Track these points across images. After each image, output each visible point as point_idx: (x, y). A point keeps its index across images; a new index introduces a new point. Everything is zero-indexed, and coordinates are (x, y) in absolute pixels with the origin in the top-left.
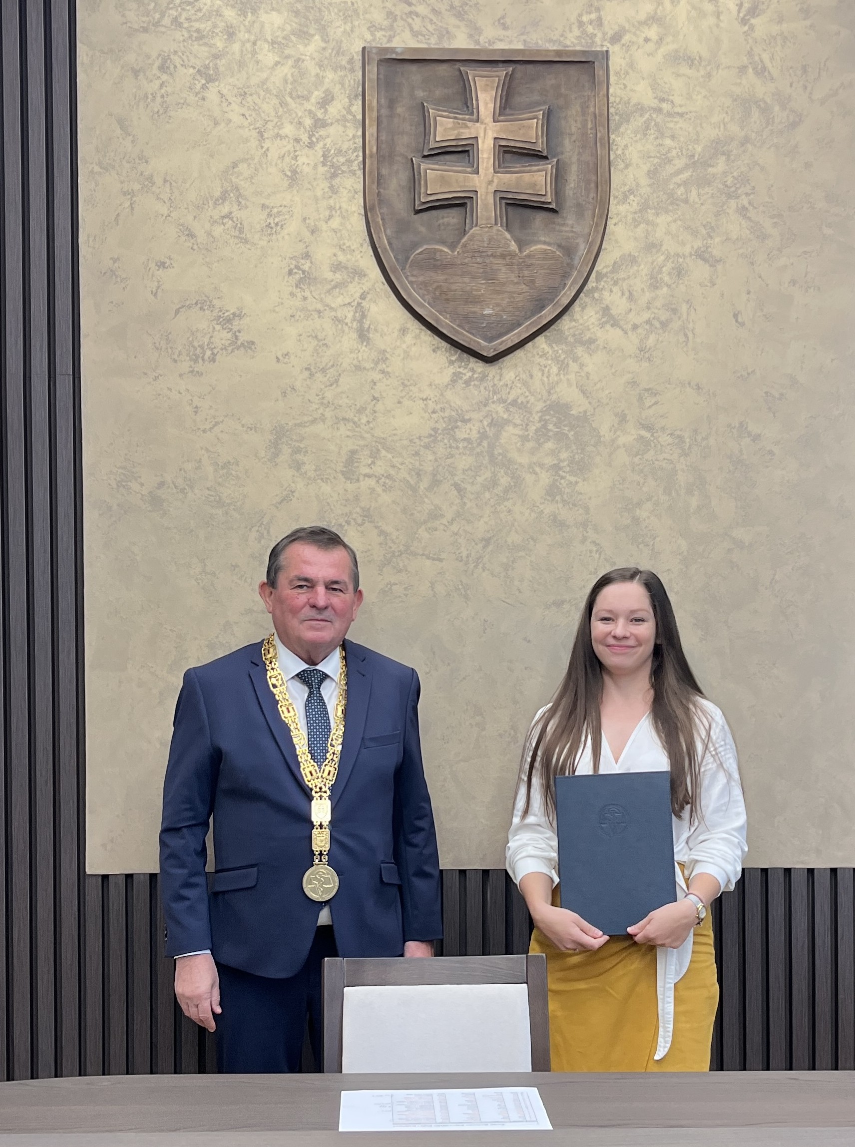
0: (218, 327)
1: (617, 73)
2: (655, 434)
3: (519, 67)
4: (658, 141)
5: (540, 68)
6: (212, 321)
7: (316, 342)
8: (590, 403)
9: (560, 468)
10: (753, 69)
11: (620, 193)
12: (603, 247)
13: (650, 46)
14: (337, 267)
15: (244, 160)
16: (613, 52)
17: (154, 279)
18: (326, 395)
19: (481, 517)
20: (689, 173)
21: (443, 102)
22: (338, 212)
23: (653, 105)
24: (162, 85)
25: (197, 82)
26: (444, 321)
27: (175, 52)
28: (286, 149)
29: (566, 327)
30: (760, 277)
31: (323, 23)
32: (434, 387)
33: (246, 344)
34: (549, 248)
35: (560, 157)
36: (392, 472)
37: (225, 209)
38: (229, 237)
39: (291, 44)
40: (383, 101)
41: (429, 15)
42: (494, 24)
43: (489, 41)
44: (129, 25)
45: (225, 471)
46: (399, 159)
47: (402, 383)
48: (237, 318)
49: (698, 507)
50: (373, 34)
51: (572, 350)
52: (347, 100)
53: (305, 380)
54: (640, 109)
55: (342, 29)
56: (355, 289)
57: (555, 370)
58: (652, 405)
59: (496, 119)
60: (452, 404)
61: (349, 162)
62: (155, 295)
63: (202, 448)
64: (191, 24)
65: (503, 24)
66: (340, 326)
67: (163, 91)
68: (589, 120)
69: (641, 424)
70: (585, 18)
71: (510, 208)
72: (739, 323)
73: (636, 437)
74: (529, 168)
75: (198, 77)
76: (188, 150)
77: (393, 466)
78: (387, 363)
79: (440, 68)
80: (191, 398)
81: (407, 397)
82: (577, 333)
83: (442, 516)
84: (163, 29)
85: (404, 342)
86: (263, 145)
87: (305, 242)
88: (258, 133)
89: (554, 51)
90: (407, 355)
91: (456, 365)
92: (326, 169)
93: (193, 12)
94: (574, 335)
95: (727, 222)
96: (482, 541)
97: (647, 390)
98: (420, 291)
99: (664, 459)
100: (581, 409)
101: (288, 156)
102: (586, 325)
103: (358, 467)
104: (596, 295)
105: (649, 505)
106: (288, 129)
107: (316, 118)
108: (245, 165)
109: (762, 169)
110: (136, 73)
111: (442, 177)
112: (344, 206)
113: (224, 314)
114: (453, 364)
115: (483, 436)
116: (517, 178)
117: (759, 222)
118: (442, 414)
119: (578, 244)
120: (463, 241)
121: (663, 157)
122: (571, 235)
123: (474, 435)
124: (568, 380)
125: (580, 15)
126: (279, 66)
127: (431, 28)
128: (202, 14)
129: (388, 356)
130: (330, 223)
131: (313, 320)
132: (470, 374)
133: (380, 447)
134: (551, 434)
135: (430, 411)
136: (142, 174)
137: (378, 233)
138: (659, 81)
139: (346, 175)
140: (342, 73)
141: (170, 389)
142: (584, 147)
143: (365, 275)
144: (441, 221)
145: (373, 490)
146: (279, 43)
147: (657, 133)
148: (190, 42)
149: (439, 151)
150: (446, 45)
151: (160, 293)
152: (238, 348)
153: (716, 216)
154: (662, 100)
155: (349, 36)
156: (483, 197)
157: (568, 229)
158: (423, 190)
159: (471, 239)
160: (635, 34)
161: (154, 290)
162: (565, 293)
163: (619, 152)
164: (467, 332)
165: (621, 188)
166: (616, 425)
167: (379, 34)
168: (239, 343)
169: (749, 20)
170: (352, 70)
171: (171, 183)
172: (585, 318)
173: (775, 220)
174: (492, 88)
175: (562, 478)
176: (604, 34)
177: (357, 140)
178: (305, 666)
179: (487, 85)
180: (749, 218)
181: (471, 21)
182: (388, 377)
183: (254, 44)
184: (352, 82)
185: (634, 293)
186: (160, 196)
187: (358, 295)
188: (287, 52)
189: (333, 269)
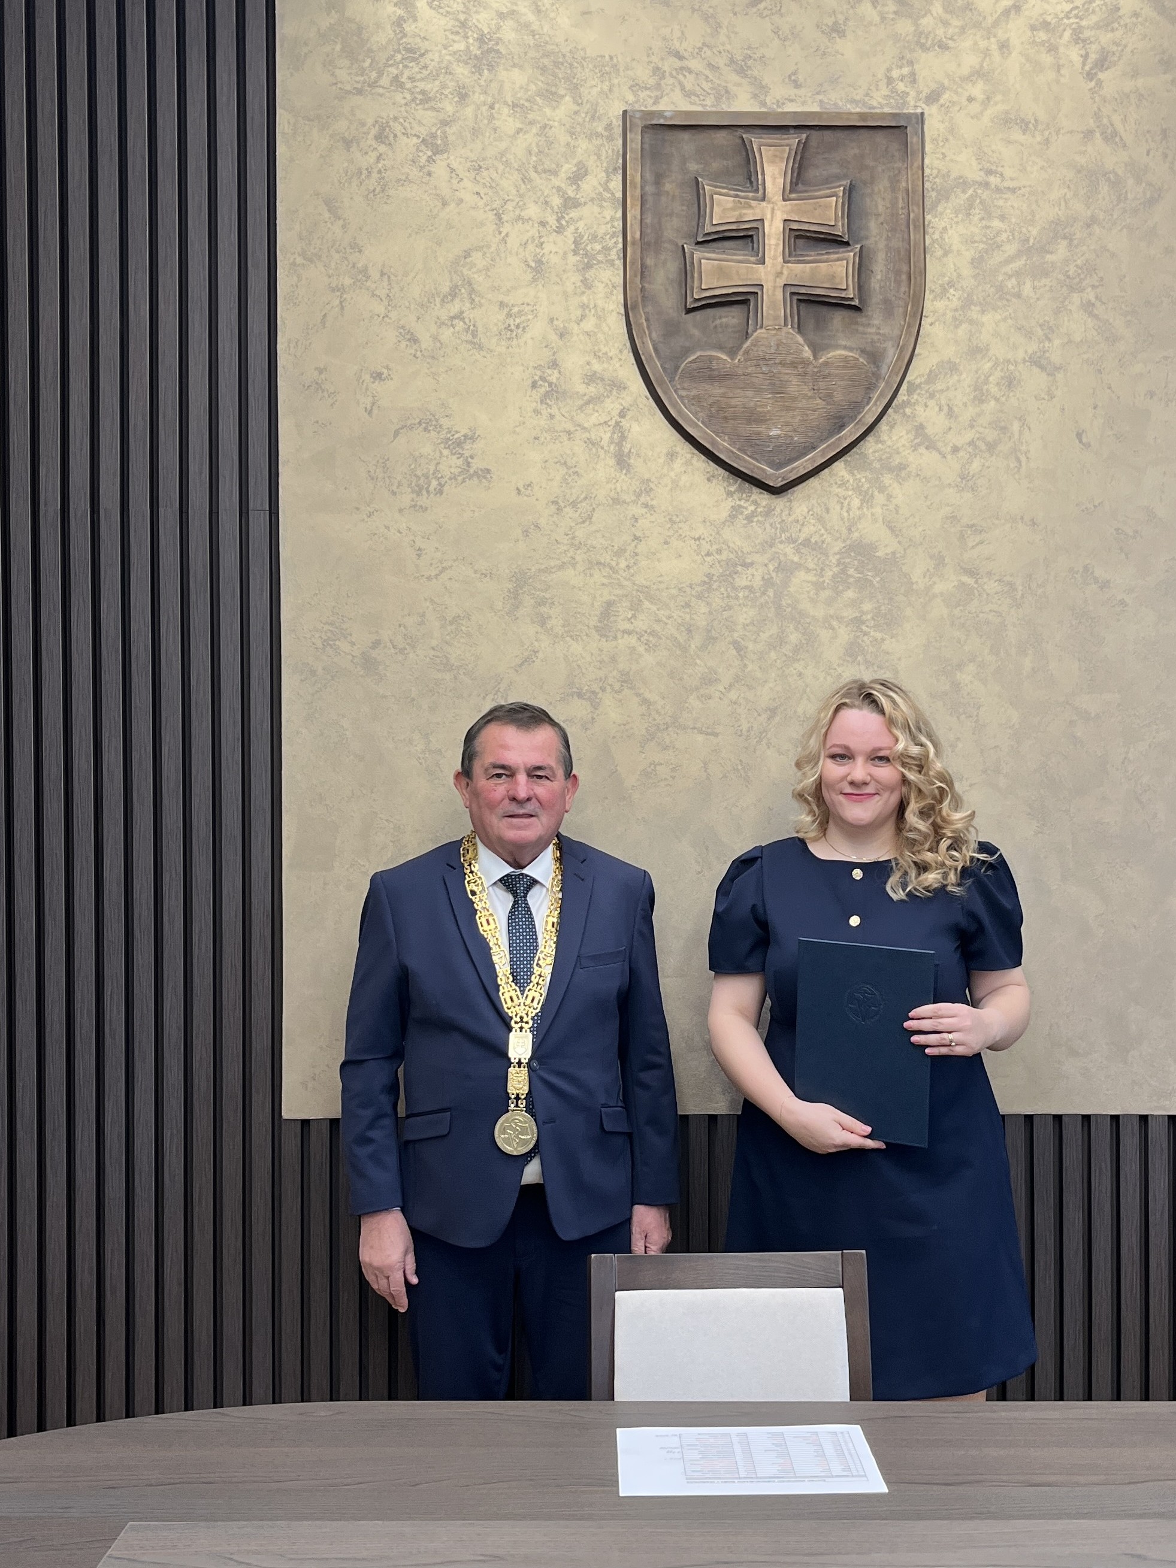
0: (446, 452)
1: (933, 140)
2: (980, 581)
3: (815, 134)
4: (984, 223)
5: (840, 134)
6: (440, 444)
7: (566, 470)
8: (899, 542)
9: (863, 623)
10: (1102, 134)
11: (938, 286)
12: (916, 352)
13: (975, 107)
14: (591, 378)
15: (479, 248)
16: (929, 115)
17: (369, 393)
18: (577, 534)
19: (766, 682)
20: (1023, 262)
21: (721, 177)
22: (593, 311)
23: (979, 179)
24: (379, 159)
25: (421, 154)
26: (723, 445)
27: (395, 118)
28: (530, 234)
29: (871, 451)
30: (1110, 388)
31: (575, 81)
32: (708, 524)
33: (480, 472)
34: (851, 354)
35: (864, 243)
36: (657, 627)
37: (455, 308)
38: (459, 341)
39: (535, 107)
40: (648, 176)
41: (704, 71)
42: (783, 81)
43: (778, 101)
44: (339, 85)
45: (453, 627)
46: (666, 245)
47: (670, 519)
48: (468, 441)
49: (1033, 669)
50: (636, 95)
51: (878, 478)
52: (604, 174)
53: (552, 516)
54: (963, 184)
55: (599, 89)
56: (613, 406)
57: (856, 502)
58: (977, 544)
59: (786, 197)
60: (731, 545)
61: (606, 249)
62: (370, 413)
63: (426, 600)
64: (415, 84)
65: (795, 81)
66: (594, 450)
67: (380, 165)
68: (900, 198)
69: (962, 568)
70: (895, 74)
71: (803, 306)
72: (1084, 444)
73: (956, 583)
74: (826, 256)
75: (423, 148)
76: (410, 235)
77: (659, 621)
78: (652, 496)
79: (718, 135)
80: (412, 538)
81: (676, 536)
82: (884, 457)
83: (717, 680)
84: (381, 91)
85: (672, 469)
86: (501, 229)
87: (553, 348)
88: (496, 214)
89: (857, 113)
90: (675, 484)
91: (736, 496)
92: (578, 258)
93: (417, 69)
94: (881, 460)
95: (1069, 321)
96: (766, 711)
97: (968, 526)
98: (693, 407)
99: (990, 611)
100: (889, 550)
101: (532, 242)
102: (895, 447)
103: (615, 621)
104: (908, 411)
105: (971, 668)
106: (533, 211)
107: (566, 196)
108: (480, 254)
109: (1113, 255)
110: (348, 143)
111: (720, 268)
112: (600, 303)
113: (453, 435)
114: (732, 496)
115: (768, 582)
116: (811, 267)
117: (1107, 320)
118: (718, 557)
119: (885, 349)
120: (745, 346)
121: (991, 242)
122: (876, 337)
123: (758, 582)
124: (873, 514)
125: (889, 70)
126: (521, 135)
127: (706, 86)
128: (428, 72)
129: (652, 486)
130: (582, 324)
131: (561, 442)
132: (752, 508)
133: (642, 598)
134: (851, 580)
135: (703, 554)
136: (354, 266)
137: (642, 338)
138: (986, 150)
139: (602, 265)
140: (599, 141)
141: (387, 528)
142: (893, 230)
143: (625, 388)
144: (718, 322)
145: (633, 649)
146: (522, 107)
147: (982, 212)
148: (413, 105)
149: (716, 237)
150: (725, 108)
151: (375, 411)
152: (471, 477)
153: (1056, 314)
154: (989, 172)
155: (607, 97)
156: (770, 292)
157: (873, 330)
158: (696, 284)
159: (754, 344)
160: (956, 92)
161: (369, 407)
162: (870, 409)
163: (936, 236)
164: (749, 457)
165: (938, 279)
166: (931, 570)
167: (643, 94)
168: (472, 471)
169: (1096, 74)
170: (610, 139)
171: (389, 277)
172: (894, 439)
173: (1129, 318)
174: (782, 158)
175: (865, 634)
176: (919, 93)
177: (616, 224)
178: (509, 870)
179: (775, 156)
180: (1096, 317)
181: (755, 78)
182: (652, 512)
183: (492, 107)
184: (610, 151)
185: (955, 409)
186: (377, 292)
187: (615, 413)
188: (531, 116)
189: (586, 381)
